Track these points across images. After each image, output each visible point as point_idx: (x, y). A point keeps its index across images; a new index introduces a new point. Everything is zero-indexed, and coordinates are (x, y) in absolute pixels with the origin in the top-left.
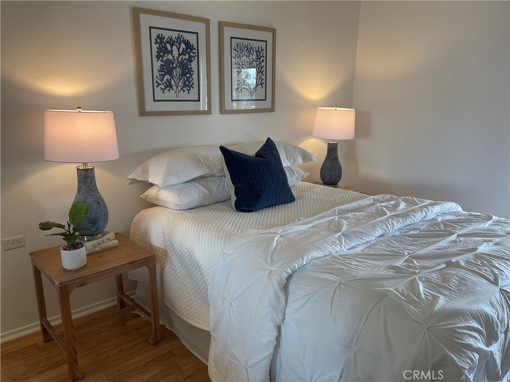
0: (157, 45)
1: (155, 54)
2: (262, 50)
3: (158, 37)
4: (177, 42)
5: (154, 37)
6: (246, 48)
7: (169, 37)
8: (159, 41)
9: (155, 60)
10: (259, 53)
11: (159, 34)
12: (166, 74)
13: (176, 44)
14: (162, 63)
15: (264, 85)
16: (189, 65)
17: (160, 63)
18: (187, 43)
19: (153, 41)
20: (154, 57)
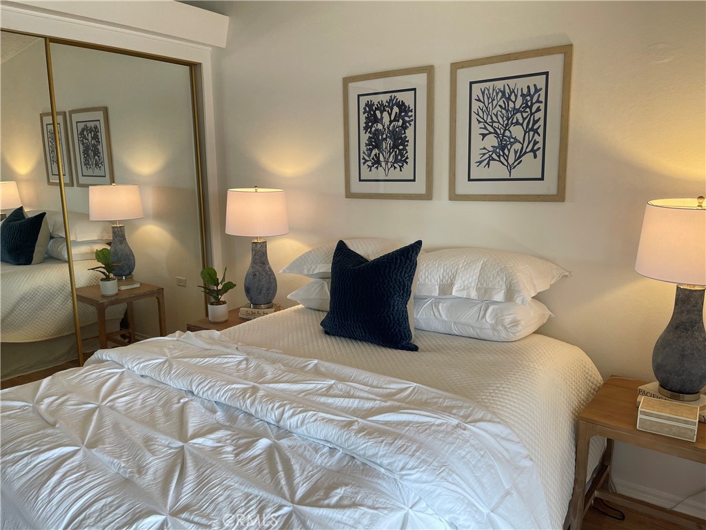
0: (366, 115)
1: (363, 125)
2: (537, 90)
3: (367, 105)
4: (388, 106)
5: (362, 105)
6: (500, 94)
7: (379, 103)
8: (368, 109)
9: (362, 132)
10: (528, 98)
11: (368, 102)
12: (374, 147)
13: (387, 109)
14: (371, 135)
15: (539, 153)
16: (403, 134)
17: (368, 135)
18: (401, 106)
19: (362, 110)
20: (362, 128)
